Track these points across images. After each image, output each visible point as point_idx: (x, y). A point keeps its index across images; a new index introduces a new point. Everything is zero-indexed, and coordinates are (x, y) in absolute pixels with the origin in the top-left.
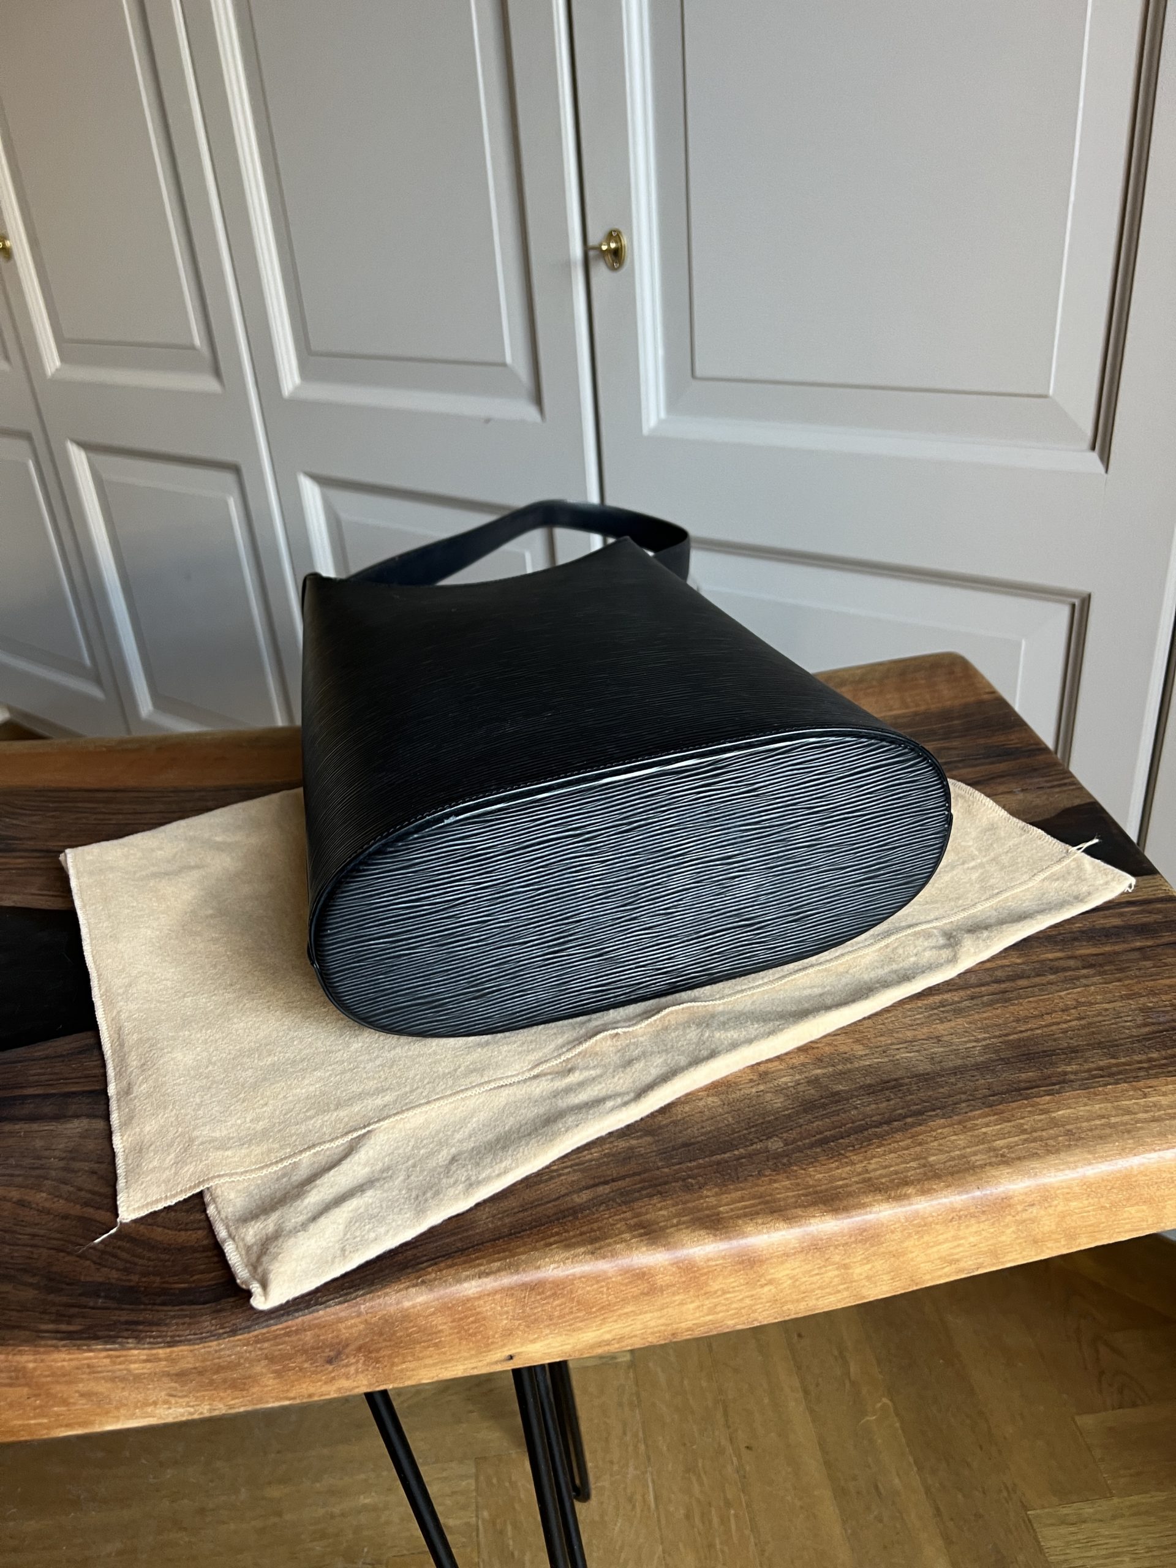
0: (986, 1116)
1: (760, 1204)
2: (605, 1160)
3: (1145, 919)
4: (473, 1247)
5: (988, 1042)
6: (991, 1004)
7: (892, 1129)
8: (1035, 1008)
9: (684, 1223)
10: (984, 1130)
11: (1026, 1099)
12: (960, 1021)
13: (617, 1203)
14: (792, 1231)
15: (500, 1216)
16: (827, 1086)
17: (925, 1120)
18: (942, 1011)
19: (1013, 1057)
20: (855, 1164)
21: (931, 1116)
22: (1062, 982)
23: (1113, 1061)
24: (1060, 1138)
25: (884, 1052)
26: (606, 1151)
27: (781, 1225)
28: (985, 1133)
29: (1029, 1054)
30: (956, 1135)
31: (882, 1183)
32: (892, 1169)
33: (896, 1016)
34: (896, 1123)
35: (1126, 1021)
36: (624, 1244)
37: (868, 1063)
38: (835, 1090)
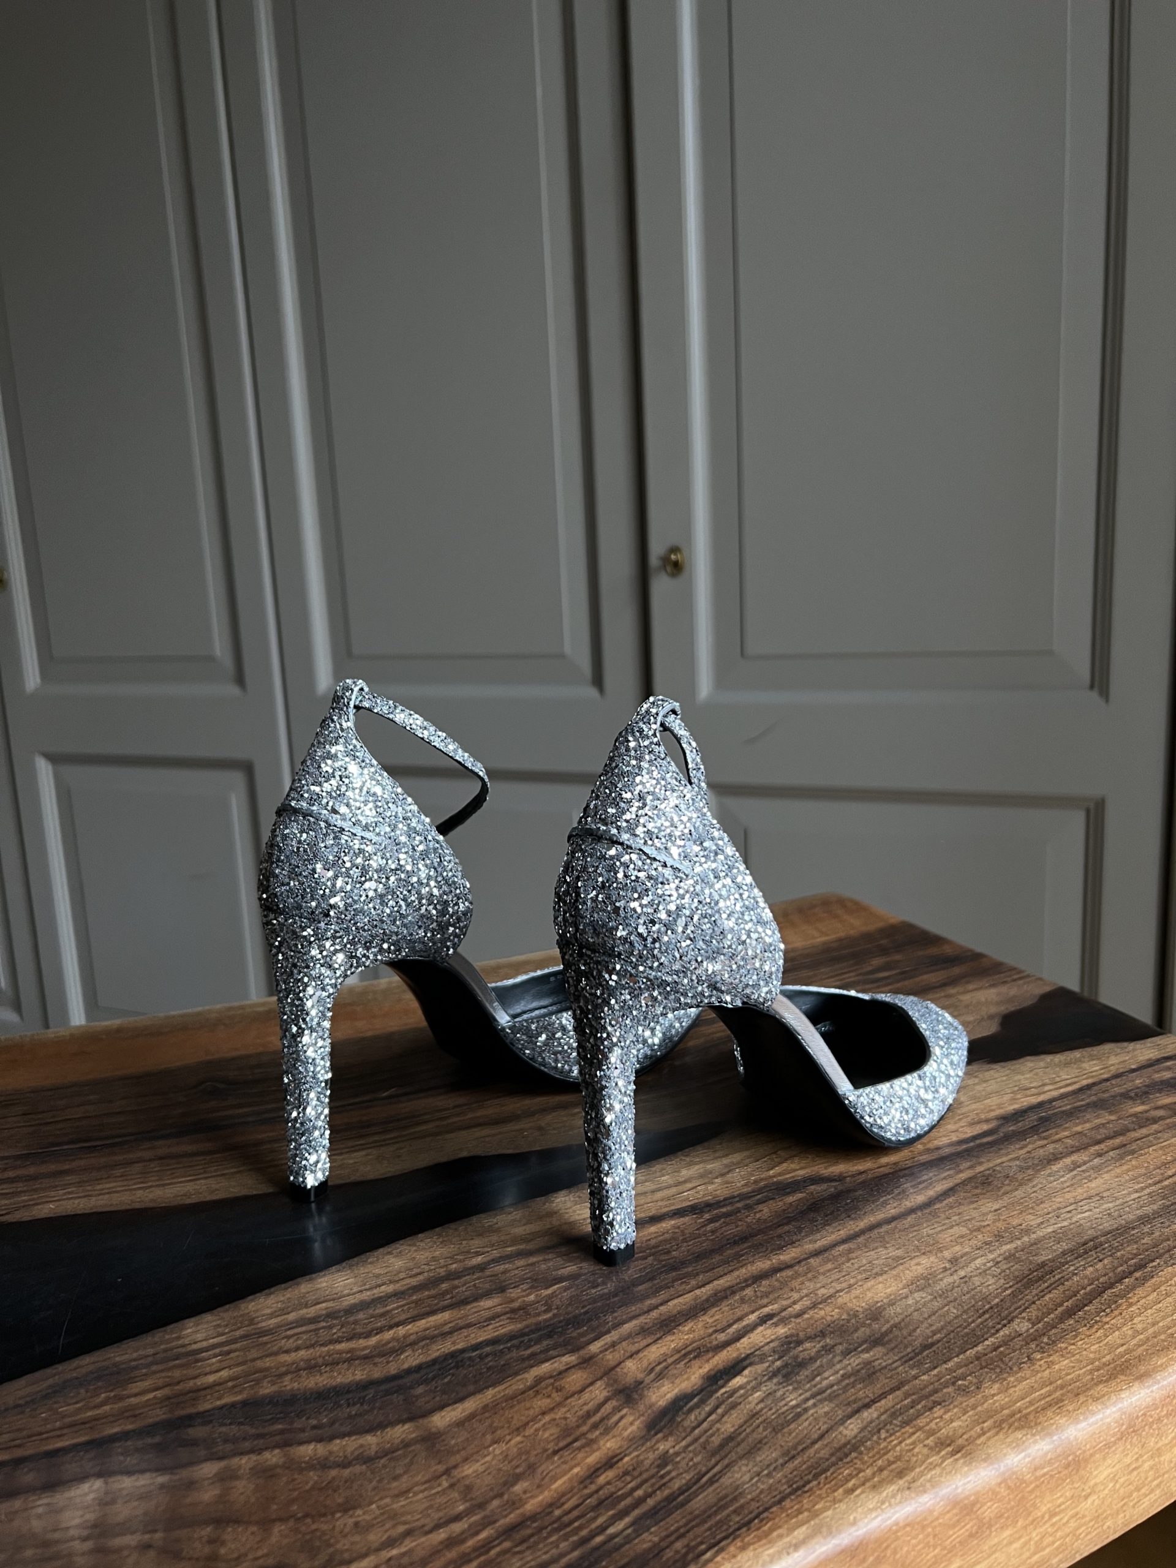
1: (1055, 1390)
2: (847, 1381)
4: (757, 1517)
5: (1148, 1190)
6: (1121, 1157)
7: (1127, 1287)
9: (989, 1430)
12: (1106, 1176)
13: (896, 1426)
14: (1108, 1412)
15: (766, 1472)
16: (1027, 1258)
17: (1153, 1271)
18: (1083, 1171)
20: (1118, 1329)
21: (1155, 1267)
22: (1166, 1130)
26: (841, 1372)
27: (1092, 1407)
31: (1163, 1341)
32: (1161, 1324)
33: (1041, 1183)
34: (1127, 1280)
36: (938, 1470)
37: (1050, 1229)
38: (1039, 1261)
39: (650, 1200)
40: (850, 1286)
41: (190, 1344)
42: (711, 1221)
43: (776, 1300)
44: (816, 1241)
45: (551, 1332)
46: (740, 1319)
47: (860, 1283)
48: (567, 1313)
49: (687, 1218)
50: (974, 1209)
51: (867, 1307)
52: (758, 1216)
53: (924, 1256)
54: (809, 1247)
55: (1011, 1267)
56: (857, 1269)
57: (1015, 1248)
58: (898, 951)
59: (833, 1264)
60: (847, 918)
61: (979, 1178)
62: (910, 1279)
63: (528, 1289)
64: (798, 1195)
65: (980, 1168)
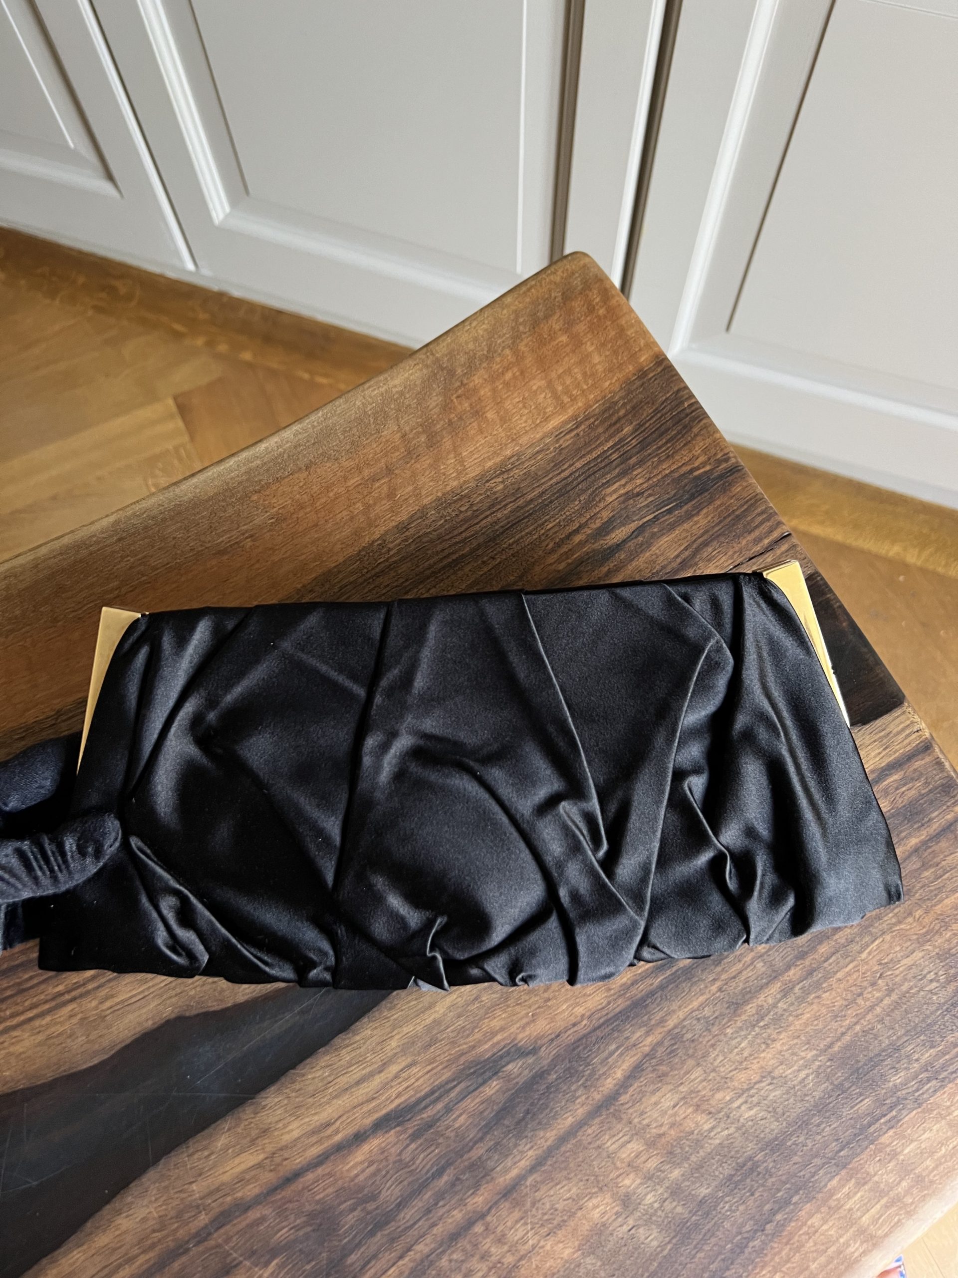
0: (844, 1186)
3: (913, 793)
5: (817, 1063)
7: (767, 1235)
8: (845, 990)
10: (847, 1207)
11: (872, 1143)
16: (690, 1193)
17: (792, 1211)
18: (764, 1027)
19: (845, 1080)
21: (795, 1203)
22: (861, 935)
23: (933, 1051)
24: (915, 1191)
25: (728, 1117)
28: (850, 1210)
29: (858, 1069)
30: (827, 1221)
33: (722, 1051)
34: (768, 1226)
35: (931, 981)
37: (717, 1141)
38: (700, 1198)
39: (354, 1102)
40: (534, 1247)
42: (414, 1137)
44: (507, 1171)
47: (542, 1243)
49: (392, 1132)
50: (656, 1104)
52: (457, 1125)
53: (600, 1194)
55: (675, 1207)
56: (540, 1219)
57: (683, 1175)
58: (640, 463)
59: (520, 1210)
60: (590, 349)
61: (666, 1043)
62: (586, 1233)
63: (250, 1268)
64: (495, 1083)
65: (671, 1023)
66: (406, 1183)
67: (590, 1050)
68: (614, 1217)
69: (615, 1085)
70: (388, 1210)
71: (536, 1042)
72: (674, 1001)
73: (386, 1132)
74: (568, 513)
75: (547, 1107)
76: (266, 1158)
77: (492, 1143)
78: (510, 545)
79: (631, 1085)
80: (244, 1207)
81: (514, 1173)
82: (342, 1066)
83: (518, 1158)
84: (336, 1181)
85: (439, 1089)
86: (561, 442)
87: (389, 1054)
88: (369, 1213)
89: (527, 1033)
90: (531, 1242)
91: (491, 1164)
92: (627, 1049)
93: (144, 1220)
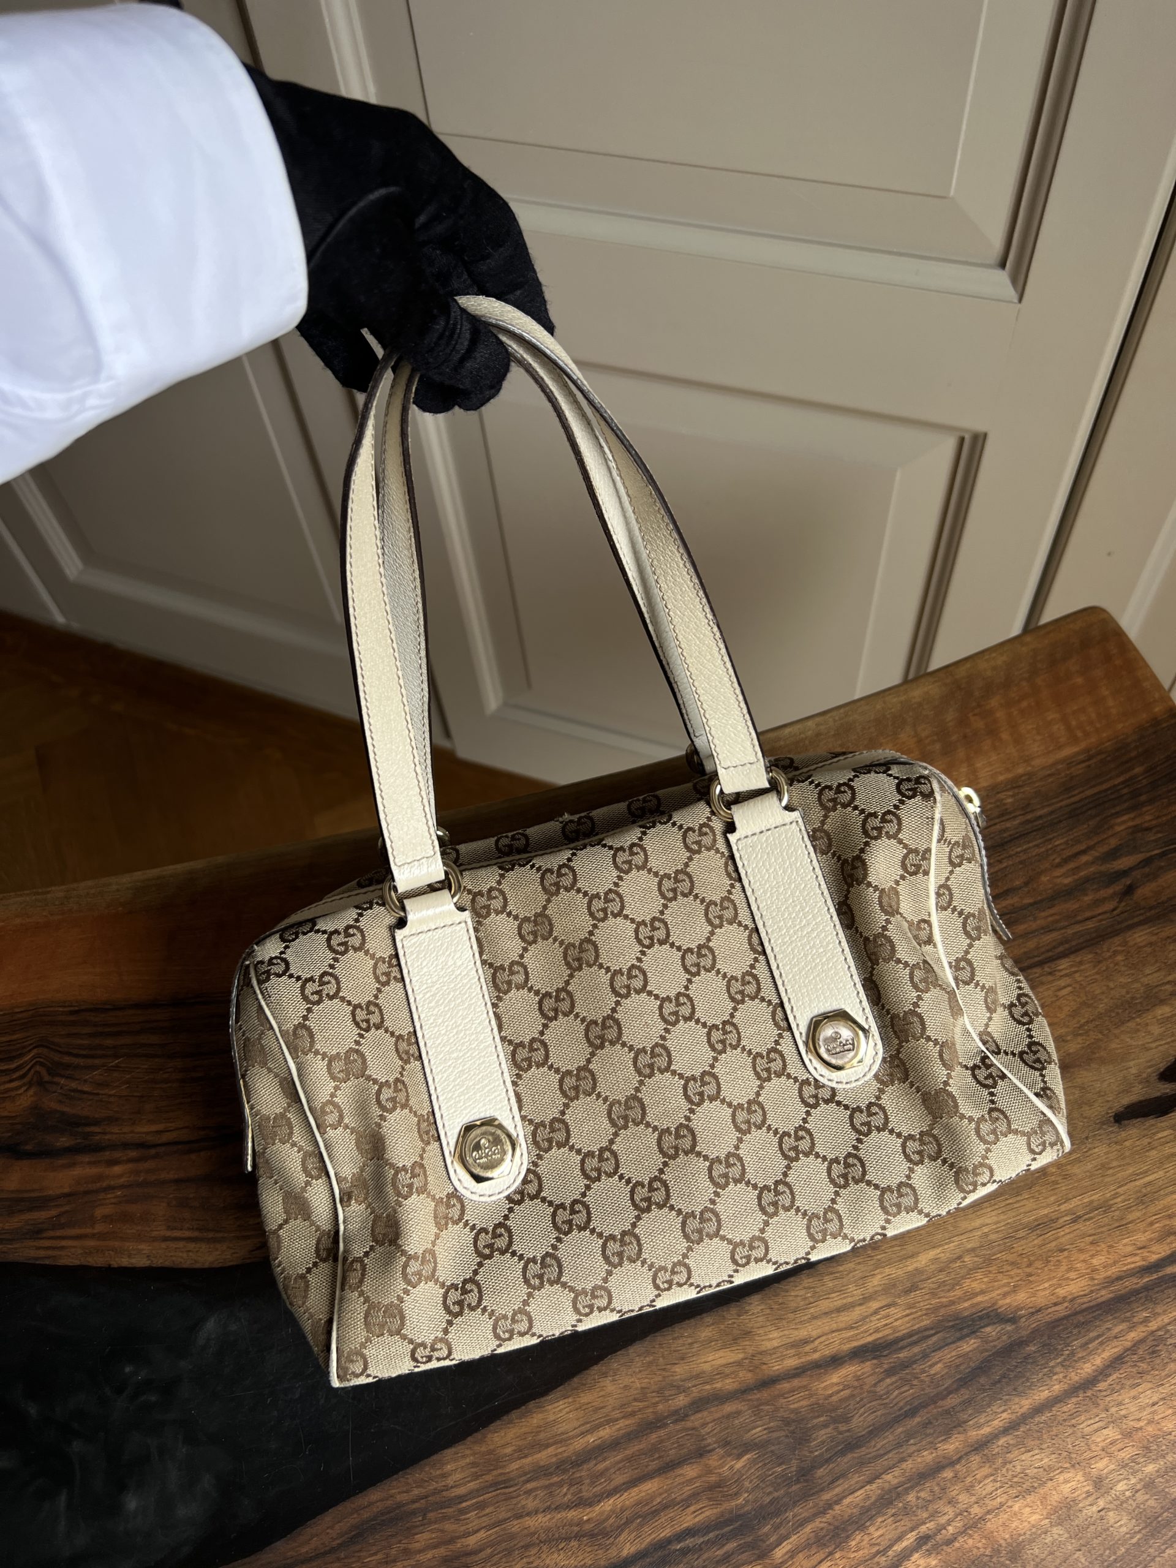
39: (834, 1326)
40: (1002, 1505)
41: (452, 1487)
42: (890, 1372)
43: (933, 1515)
44: (980, 1427)
45: (741, 1525)
46: (899, 1539)
47: (1010, 1503)
48: (755, 1501)
49: (868, 1363)
51: (1009, 1540)
52: (932, 1372)
53: (1072, 1470)
54: (974, 1434)
55: (1147, 1500)
56: (1010, 1480)
57: (1157, 1471)
58: (1151, 801)
59: (990, 1467)
60: (1105, 692)
61: (1149, 1343)
62: (1055, 1504)
63: (723, 1456)
64: (973, 1341)
65: (1153, 1325)
66: (879, 1413)
67: (1071, 1332)
68: (1084, 1495)
69: (1095, 1371)
70: (860, 1434)
71: (1016, 1312)
72: (1158, 1304)
73: (862, 1362)
74: (1076, 834)
75: (1024, 1376)
76: (746, 1359)
77: (967, 1397)
78: (1017, 853)
79: (1110, 1375)
80: (720, 1398)
81: (986, 1430)
82: (823, 1291)
83: (992, 1417)
84: (811, 1396)
85: (917, 1333)
86: (1073, 769)
87: (871, 1290)
88: (841, 1433)
89: (1008, 1301)
90: (999, 1500)
91: (963, 1416)
92: (1109, 1339)
93: (626, 1387)
